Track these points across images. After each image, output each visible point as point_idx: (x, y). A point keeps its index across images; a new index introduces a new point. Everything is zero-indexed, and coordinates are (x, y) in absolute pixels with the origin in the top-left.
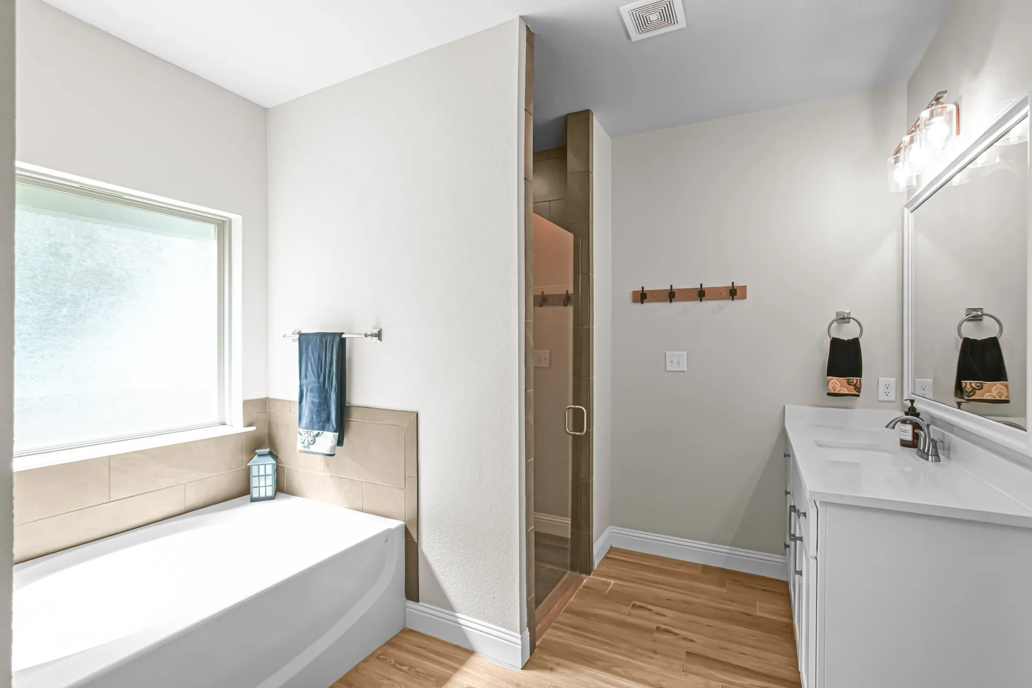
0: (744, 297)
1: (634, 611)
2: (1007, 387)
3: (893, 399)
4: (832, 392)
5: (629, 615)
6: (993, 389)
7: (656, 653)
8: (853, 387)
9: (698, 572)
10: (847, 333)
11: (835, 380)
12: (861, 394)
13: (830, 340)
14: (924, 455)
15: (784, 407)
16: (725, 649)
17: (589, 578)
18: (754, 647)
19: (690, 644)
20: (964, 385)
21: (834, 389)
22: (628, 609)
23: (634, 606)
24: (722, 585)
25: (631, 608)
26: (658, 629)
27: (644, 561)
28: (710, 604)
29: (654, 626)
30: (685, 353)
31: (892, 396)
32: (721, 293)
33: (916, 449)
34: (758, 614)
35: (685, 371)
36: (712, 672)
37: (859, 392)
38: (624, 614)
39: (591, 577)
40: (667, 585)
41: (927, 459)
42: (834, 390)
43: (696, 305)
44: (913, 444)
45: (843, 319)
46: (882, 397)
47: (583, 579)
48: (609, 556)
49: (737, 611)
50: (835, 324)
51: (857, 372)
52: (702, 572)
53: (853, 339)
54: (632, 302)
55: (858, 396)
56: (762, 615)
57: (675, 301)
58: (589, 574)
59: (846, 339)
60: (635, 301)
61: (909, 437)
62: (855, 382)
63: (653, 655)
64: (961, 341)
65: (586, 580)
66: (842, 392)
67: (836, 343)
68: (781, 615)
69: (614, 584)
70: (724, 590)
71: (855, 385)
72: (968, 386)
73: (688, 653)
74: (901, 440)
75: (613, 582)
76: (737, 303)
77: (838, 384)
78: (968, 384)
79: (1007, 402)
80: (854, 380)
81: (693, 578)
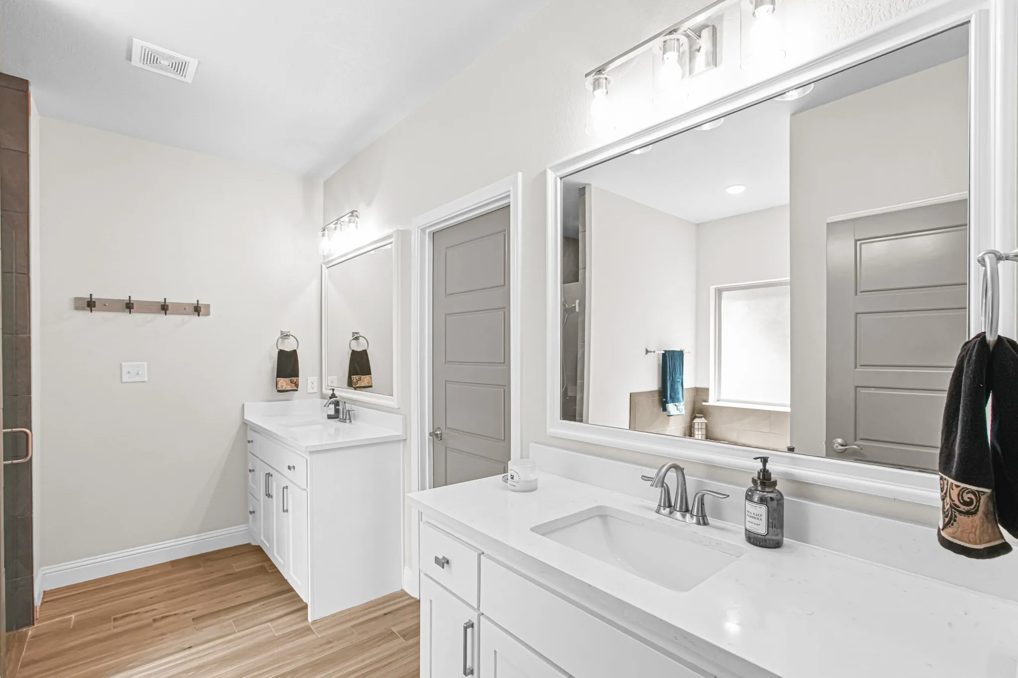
0: (208, 314)
1: (117, 623)
2: (371, 378)
3: (316, 391)
4: (281, 389)
5: (115, 627)
6: (365, 380)
7: (163, 634)
8: (294, 385)
9: (170, 568)
10: (288, 347)
11: (282, 380)
12: (299, 389)
13: (277, 351)
14: (344, 421)
15: (243, 405)
16: (224, 601)
17: (35, 628)
18: (246, 589)
19: (193, 613)
20: (353, 379)
21: (282, 386)
22: (112, 624)
23: (115, 619)
24: (199, 566)
25: (114, 622)
26: (155, 620)
27: (100, 585)
28: (195, 582)
29: (151, 620)
30: (146, 363)
31: (315, 390)
32: (185, 309)
33: (338, 419)
34: (237, 570)
35: (145, 382)
36: (220, 618)
37: (298, 388)
38: (110, 629)
39: (36, 626)
40: (142, 589)
41: (346, 422)
42: (282, 388)
43: (161, 318)
44: (335, 416)
45: (285, 336)
46: (310, 390)
47: (26, 634)
48: (45, 600)
49: (220, 577)
50: (280, 340)
51: (296, 375)
52: (173, 567)
53: (293, 350)
54: (73, 307)
55: (297, 390)
56: (240, 570)
57: (134, 312)
58: (33, 624)
59: (288, 350)
60: (77, 308)
61: (332, 412)
62: (295, 381)
63: (162, 637)
64: (351, 351)
65: (31, 631)
66: (287, 389)
67: (281, 353)
68: (258, 563)
69: (76, 616)
70: (201, 569)
71: (295, 383)
72: (355, 379)
73: (193, 619)
74: (328, 415)
75: (73, 616)
76: (202, 318)
77: (284, 383)
78: (355, 378)
79: (371, 386)
80: (294, 379)
81: (168, 573)
